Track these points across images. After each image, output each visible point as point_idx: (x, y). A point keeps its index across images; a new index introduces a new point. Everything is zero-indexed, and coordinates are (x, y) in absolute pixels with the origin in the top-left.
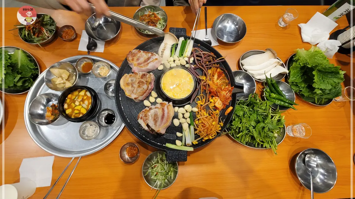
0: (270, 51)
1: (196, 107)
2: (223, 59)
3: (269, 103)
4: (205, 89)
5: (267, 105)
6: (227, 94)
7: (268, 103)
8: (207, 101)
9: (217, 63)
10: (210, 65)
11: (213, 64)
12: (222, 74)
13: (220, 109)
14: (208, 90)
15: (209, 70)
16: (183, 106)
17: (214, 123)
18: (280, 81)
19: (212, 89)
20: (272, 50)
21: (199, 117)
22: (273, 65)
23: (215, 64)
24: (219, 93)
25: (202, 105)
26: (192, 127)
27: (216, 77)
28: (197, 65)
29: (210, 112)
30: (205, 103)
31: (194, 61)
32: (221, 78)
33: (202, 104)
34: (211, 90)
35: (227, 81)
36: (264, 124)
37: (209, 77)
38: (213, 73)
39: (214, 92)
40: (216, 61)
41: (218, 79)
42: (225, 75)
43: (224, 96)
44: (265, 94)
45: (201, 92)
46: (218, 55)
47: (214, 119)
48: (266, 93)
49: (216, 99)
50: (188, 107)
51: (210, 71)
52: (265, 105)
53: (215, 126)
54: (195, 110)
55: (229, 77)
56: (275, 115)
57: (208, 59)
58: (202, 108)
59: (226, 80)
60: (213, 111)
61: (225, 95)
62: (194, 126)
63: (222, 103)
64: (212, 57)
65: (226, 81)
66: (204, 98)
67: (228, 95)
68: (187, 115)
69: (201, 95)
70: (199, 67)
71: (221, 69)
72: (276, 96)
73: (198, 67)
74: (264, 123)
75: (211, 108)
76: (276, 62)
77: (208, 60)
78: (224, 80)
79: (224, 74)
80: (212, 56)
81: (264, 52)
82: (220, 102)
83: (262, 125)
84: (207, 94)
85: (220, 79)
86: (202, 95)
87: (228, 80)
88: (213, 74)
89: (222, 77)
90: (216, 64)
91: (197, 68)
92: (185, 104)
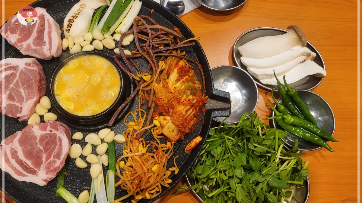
0: (294, 31)
1: (124, 133)
2: (194, 41)
3: (279, 133)
4: (148, 98)
5: (275, 138)
6: (187, 111)
7: (277, 133)
8: (148, 123)
9: (182, 49)
10: (167, 51)
11: (174, 50)
12: (189, 71)
13: (173, 139)
14: (152, 101)
15: (160, 63)
16: (97, 131)
17: (155, 168)
18: (308, 91)
19: (159, 99)
20: (297, 30)
21: (126, 153)
22: (297, 59)
23: (176, 50)
24: (173, 108)
25: (135, 131)
26: (111, 175)
27: (174, 76)
28: (138, 51)
29: (152, 144)
30: (143, 127)
31: (133, 42)
32: (185, 78)
33: (136, 128)
34: (158, 102)
35: (198, 85)
36: (261, 176)
37: (157, 75)
38: (169, 68)
39: (163, 106)
40: (180, 44)
41: (178, 80)
42: (195, 73)
43: (181, 116)
44: (275, 115)
45: (139, 105)
46: (187, 33)
47: (157, 161)
48: (277, 113)
49: (165, 119)
50: (106, 134)
51: (162, 65)
52: (272, 137)
53: (156, 174)
54: (120, 138)
55: (204, 77)
56: (287, 160)
57: (164, 40)
58: (134, 136)
59: (194, 83)
60: (158, 144)
61: (184, 113)
62: (116, 171)
63: (177, 129)
64: (173, 37)
65: (196, 85)
66: (142, 117)
67: (189, 113)
68: (102, 148)
69: (137, 110)
70: (143, 56)
71: (188, 61)
72: (294, 121)
73: (139, 55)
74: (261, 174)
75: (155, 137)
76: (303, 54)
77: (161, 42)
78: (191, 84)
79: (193, 72)
80: (173, 35)
81: (286, 32)
82: (173, 127)
83: (256, 177)
84: (150, 108)
85: (183, 81)
86: (140, 109)
87: (202, 84)
88: (168, 71)
89: (187, 77)
90: (179, 51)
91: (137, 56)
92: (100, 127)
